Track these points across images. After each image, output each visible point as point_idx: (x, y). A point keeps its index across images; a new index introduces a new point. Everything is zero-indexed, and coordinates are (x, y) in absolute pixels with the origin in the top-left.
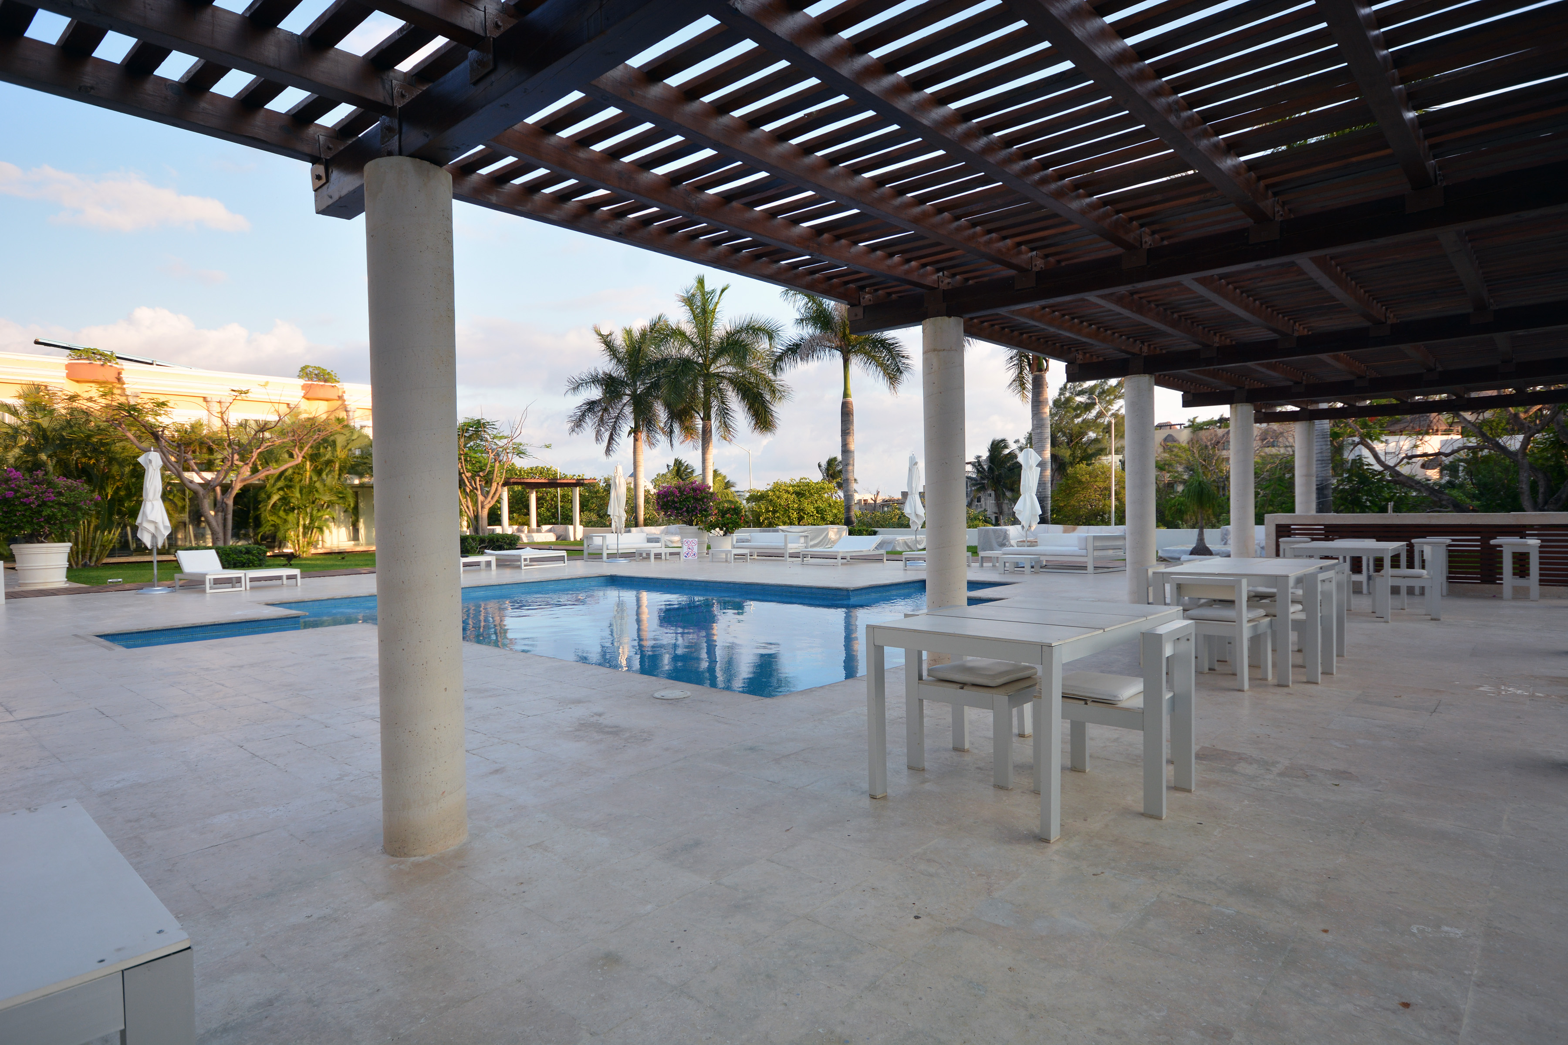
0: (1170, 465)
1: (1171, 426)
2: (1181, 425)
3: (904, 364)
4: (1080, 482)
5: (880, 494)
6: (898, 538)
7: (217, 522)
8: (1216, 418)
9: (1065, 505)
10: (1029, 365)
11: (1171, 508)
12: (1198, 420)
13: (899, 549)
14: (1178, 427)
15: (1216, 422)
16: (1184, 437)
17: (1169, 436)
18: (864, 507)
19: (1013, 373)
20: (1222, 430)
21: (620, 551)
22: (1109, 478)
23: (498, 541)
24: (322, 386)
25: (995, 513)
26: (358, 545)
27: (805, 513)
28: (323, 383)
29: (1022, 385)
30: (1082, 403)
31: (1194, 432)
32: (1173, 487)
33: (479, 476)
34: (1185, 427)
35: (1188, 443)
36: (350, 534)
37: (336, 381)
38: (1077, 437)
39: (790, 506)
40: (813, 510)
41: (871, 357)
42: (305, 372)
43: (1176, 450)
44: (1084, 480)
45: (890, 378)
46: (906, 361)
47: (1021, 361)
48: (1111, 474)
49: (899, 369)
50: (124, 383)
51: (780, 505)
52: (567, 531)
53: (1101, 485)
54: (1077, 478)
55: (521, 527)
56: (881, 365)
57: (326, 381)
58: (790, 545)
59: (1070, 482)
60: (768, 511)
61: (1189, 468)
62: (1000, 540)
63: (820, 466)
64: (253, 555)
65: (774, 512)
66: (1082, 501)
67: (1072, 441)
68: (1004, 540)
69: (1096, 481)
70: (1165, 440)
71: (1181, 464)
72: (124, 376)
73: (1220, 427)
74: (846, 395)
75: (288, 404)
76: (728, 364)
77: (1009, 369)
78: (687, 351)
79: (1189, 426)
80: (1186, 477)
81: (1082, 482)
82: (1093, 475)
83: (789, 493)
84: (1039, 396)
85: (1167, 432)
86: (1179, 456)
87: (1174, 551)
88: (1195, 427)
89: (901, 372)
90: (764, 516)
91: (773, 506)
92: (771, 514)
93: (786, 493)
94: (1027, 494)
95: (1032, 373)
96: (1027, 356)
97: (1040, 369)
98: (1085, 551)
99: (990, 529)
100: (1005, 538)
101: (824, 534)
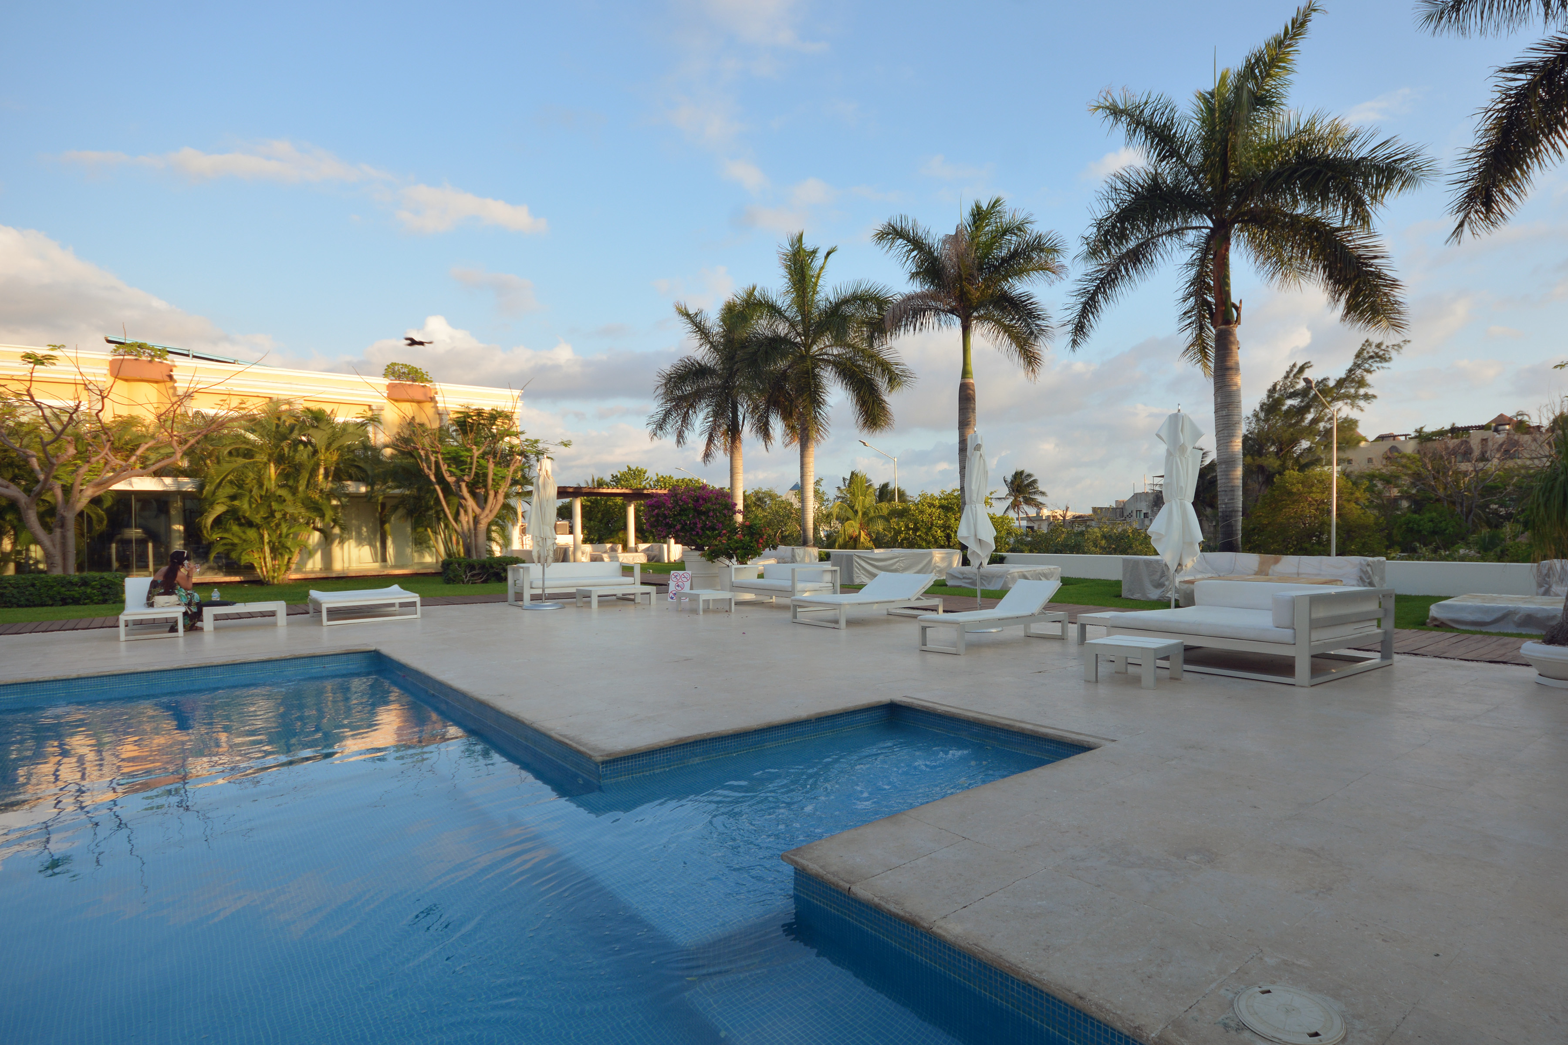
0: (1397, 479)
1: (1394, 437)
2: (1406, 435)
4: (1290, 493)
5: (1070, 510)
7: (52, 541)
8: (1447, 427)
9: (1269, 523)
10: (1213, 317)
12: (1428, 429)
14: (1403, 438)
15: (1447, 432)
16: (1410, 448)
17: (1393, 446)
18: (1051, 524)
19: (1189, 335)
20: (1455, 441)
21: (547, 591)
22: (1330, 488)
23: (492, 567)
24: (409, 385)
26: (385, 567)
28: (411, 383)
29: (1203, 351)
30: (1294, 406)
31: (1420, 443)
33: (464, 481)
34: (1410, 438)
35: (1418, 454)
36: (376, 554)
37: (427, 381)
38: (1288, 446)
39: (935, 522)
41: (998, 322)
42: (392, 371)
43: (1401, 461)
44: (1295, 490)
46: (1043, 322)
47: (1200, 316)
48: (1331, 483)
49: (1032, 333)
50: (175, 381)
51: (923, 521)
52: (661, 550)
53: (1318, 497)
54: (1285, 487)
55: (614, 546)
57: (414, 380)
58: (800, 586)
59: (1276, 493)
60: (908, 528)
62: (1157, 577)
63: (1005, 481)
64: (93, 588)
65: (916, 529)
66: (1292, 517)
67: (1281, 450)
68: (1161, 577)
69: (1312, 492)
70: (1388, 451)
71: (1408, 475)
72: (175, 374)
73: (1452, 438)
74: (965, 373)
75: (370, 406)
76: (832, 344)
77: (1184, 329)
78: (782, 329)
79: (1416, 437)
80: (1413, 491)
81: (1292, 493)
82: (1308, 484)
83: (934, 507)
84: (1226, 361)
85: (1390, 443)
86: (1409, 468)
87: (1463, 609)
88: (1422, 437)
89: (1036, 337)
90: (902, 535)
91: (915, 524)
92: (911, 532)
93: (930, 507)
94: (1173, 502)
95: (1215, 328)
96: (1208, 304)
97: (1228, 321)
98: (1290, 631)
99: (1141, 559)
100: (1163, 575)
101: (925, 562)
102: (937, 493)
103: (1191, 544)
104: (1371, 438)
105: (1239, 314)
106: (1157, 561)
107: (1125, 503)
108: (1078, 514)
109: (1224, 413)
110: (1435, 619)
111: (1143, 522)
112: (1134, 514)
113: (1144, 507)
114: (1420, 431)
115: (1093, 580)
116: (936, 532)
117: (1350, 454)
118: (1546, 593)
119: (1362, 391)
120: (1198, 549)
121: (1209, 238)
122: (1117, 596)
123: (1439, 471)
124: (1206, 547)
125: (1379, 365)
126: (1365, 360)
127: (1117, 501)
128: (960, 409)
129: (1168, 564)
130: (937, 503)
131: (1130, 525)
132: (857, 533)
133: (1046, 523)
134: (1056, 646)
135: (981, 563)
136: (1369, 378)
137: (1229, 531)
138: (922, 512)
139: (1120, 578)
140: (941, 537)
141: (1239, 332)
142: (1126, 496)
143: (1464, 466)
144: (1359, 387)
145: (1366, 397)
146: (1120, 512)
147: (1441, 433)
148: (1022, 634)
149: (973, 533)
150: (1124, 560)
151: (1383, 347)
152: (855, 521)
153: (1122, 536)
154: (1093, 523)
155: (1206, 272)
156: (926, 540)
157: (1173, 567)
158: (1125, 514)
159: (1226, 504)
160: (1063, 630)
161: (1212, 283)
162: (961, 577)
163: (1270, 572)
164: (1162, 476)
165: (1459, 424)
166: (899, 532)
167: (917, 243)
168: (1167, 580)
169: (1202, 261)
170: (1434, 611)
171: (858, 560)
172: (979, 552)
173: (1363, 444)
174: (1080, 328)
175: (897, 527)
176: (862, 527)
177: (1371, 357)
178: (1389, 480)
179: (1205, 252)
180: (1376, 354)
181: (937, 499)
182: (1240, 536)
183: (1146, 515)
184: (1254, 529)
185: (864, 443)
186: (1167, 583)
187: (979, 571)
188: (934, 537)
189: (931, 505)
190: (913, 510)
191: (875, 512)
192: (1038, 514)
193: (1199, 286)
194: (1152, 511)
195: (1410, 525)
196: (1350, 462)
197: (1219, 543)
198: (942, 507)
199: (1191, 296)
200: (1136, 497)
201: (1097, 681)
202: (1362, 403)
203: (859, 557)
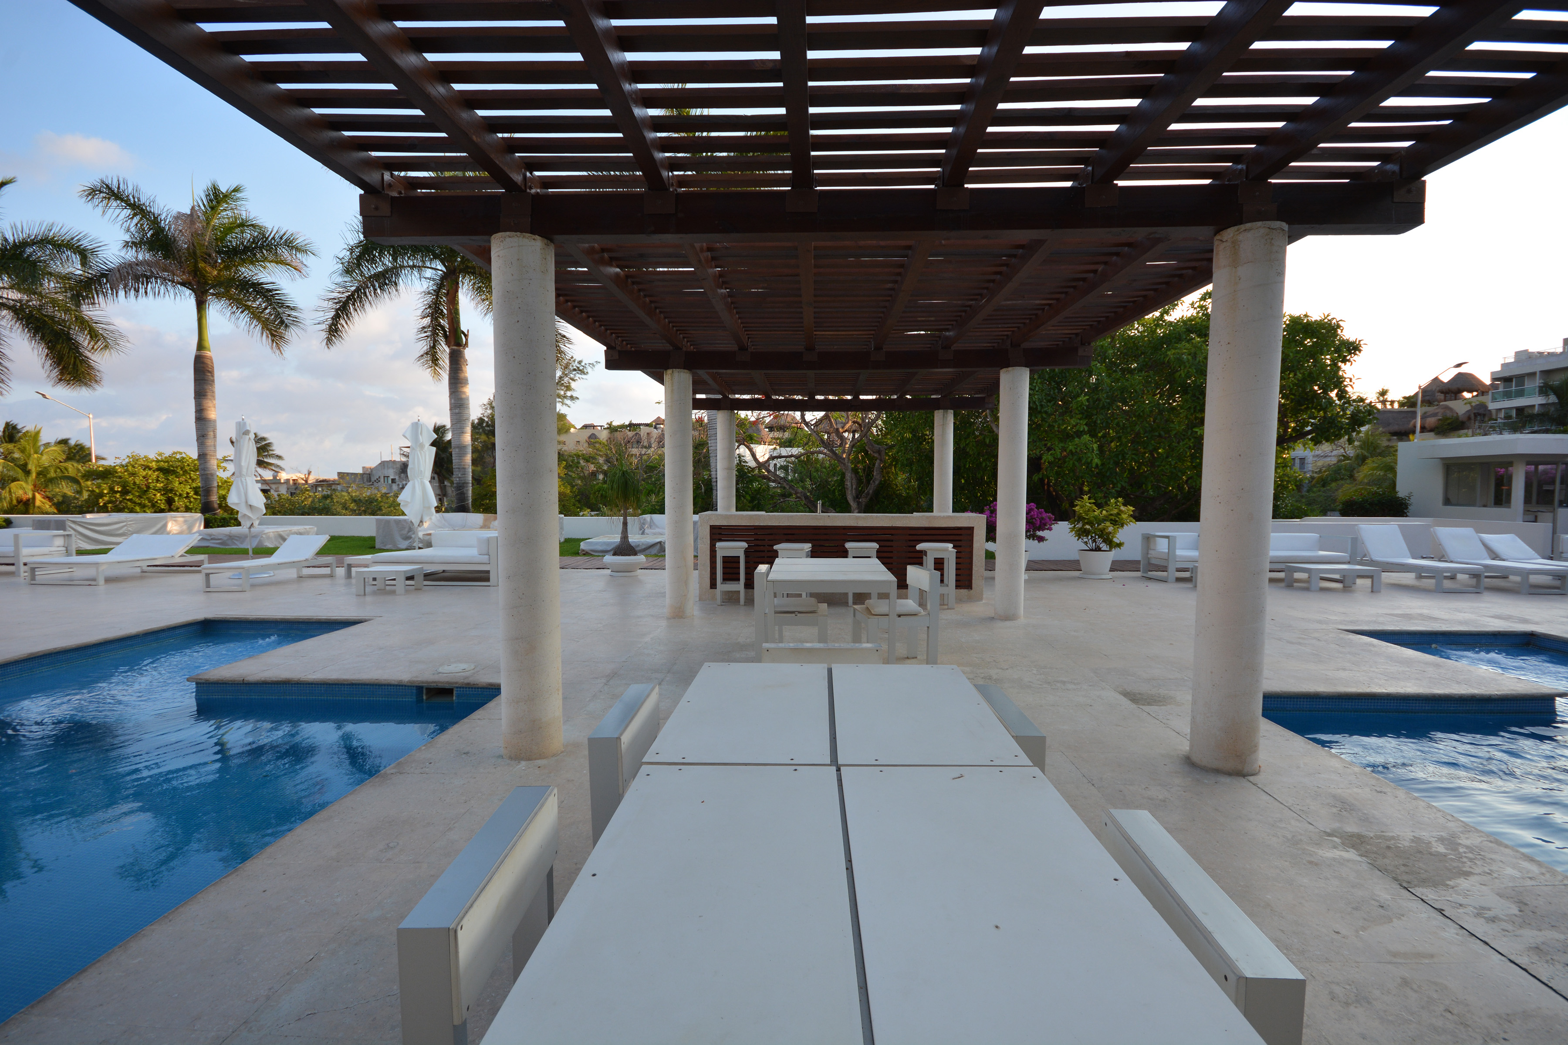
0: (594, 458)
2: (601, 426)
3: (289, 316)
5: (312, 473)
6: (267, 531)
8: (627, 423)
10: (445, 336)
11: (595, 493)
12: (615, 424)
13: (269, 545)
14: (599, 428)
15: (627, 426)
16: (604, 436)
17: (593, 434)
18: (294, 487)
19: (424, 345)
25: (439, 495)
27: (175, 494)
29: (435, 361)
31: (611, 432)
32: (596, 475)
35: (607, 441)
39: (151, 485)
40: (189, 491)
41: (240, 304)
43: (597, 445)
45: (272, 335)
46: (293, 313)
47: (434, 334)
49: (282, 322)
51: (135, 483)
56: (256, 315)
58: (25, 551)
61: (608, 461)
62: (405, 532)
65: (125, 492)
68: (409, 532)
70: (590, 437)
71: (601, 456)
73: (630, 431)
74: (201, 346)
76: (11, 287)
77: (419, 340)
79: (608, 428)
80: (605, 468)
83: (150, 469)
84: (458, 372)
85: (589, 432)
86: (600, 451)
87: (597, 543)
88: (612, 429)
89: (287, 326)
90: (106, 499)
91: (124, 487)
92: (118, 495)
93: (144, 470)
94: (416, 481)
95: (449, 347)
96: (443, 328)
97: (459, 343)
98: (487, 556)
99: (391, 519)
100: (410, 530)
101: (159, 526)
102: (152, 456)
103: (429, 508)
104: (579, 426)
105: (467, 340)
106: (405, 520)
107: (372, 470)
108: (322, 478)
109: (457, 411)
110: (583, 550)
111: (391, 487)
112: (382, 480)
113: (392, 474)
114: (610, 424)
115: (347, 537)
116: (155, 495)
117: (563, 438)
118: (643, 533)
119: (569, 394)
120: (433, 510)
121: (443, 278)
122: (371, 548)
123: (621, 454)
124: (438, 510)
125: (580, 376)
126: (570, 372)
127: (364, 468)
128: (195, 380)
129: (413, 521)
130: (154, 465)
131: (379, 491)
132: (31, 496)
133: (285, 486)
134: (327, 581)
135: (252, 524)
136: (573, 385)
137: (462, 497)
138: (133, 474)
139: (374, 535)
140: (161, 500)
141: (468, 353)
142: (373, 463)
143: (635, 451)
144: (566, 390)
145: (572, 398)
146: (368, 477)
147: (623, 427)
148: (295, 576)
149: (243, 499)
150: (377, 520)
151: (583, 364)
152: (26, 482)
153: (371, 501)
154: (339, 488)
155: (440, 301)
156: (140, 504)
157: (416, 525)
158: (373, 480)
159: (459, 477)
160: (332, 571)
161: (445, 311)
162: (208, 538)
163: (491, 526)
164: (409, 447)
165: (634, 422)
166: (101, 495)
167: (137, 209)
168: (414, 533)
169: (437, 293)
170: (583, 545)
171: (73, 526)
172: (250, 515)
173: (572, 430)
174: (333, 331)
175: (97, 491)
176: (36, 488)
177: (575, 370)
178: (589, 459)
179: (440, 286)
180: (578, 368)
181: (154, 461)
182: (470, 501)
183: (393, 481)
184: (486, 495)
185: (43, 395)
186: (413, 536)
187: (250, 531)
188: (150, 500)
189: (146, 467)
190: (121, 472)
191: (55, 472)
192: (275, 477)
193: (434, 311)
194: (400, 477)
195: (601, 492)
196: (564, 443)
197: (454, 506)
198: (160, 469)
199: (428, 316)
200: (383, 464)
201: (365, 595)
202: (568, 402)
203: (74, 522)
